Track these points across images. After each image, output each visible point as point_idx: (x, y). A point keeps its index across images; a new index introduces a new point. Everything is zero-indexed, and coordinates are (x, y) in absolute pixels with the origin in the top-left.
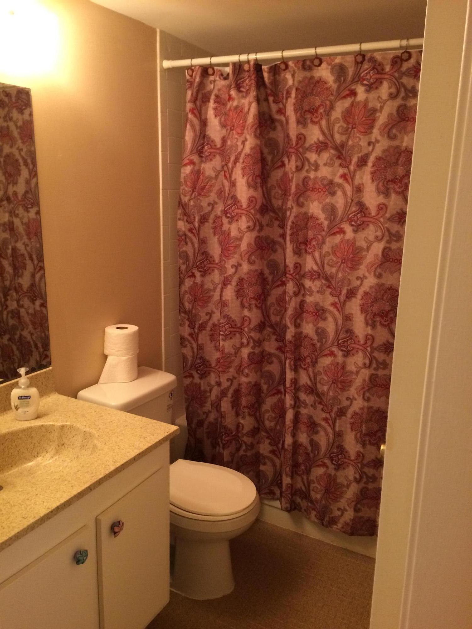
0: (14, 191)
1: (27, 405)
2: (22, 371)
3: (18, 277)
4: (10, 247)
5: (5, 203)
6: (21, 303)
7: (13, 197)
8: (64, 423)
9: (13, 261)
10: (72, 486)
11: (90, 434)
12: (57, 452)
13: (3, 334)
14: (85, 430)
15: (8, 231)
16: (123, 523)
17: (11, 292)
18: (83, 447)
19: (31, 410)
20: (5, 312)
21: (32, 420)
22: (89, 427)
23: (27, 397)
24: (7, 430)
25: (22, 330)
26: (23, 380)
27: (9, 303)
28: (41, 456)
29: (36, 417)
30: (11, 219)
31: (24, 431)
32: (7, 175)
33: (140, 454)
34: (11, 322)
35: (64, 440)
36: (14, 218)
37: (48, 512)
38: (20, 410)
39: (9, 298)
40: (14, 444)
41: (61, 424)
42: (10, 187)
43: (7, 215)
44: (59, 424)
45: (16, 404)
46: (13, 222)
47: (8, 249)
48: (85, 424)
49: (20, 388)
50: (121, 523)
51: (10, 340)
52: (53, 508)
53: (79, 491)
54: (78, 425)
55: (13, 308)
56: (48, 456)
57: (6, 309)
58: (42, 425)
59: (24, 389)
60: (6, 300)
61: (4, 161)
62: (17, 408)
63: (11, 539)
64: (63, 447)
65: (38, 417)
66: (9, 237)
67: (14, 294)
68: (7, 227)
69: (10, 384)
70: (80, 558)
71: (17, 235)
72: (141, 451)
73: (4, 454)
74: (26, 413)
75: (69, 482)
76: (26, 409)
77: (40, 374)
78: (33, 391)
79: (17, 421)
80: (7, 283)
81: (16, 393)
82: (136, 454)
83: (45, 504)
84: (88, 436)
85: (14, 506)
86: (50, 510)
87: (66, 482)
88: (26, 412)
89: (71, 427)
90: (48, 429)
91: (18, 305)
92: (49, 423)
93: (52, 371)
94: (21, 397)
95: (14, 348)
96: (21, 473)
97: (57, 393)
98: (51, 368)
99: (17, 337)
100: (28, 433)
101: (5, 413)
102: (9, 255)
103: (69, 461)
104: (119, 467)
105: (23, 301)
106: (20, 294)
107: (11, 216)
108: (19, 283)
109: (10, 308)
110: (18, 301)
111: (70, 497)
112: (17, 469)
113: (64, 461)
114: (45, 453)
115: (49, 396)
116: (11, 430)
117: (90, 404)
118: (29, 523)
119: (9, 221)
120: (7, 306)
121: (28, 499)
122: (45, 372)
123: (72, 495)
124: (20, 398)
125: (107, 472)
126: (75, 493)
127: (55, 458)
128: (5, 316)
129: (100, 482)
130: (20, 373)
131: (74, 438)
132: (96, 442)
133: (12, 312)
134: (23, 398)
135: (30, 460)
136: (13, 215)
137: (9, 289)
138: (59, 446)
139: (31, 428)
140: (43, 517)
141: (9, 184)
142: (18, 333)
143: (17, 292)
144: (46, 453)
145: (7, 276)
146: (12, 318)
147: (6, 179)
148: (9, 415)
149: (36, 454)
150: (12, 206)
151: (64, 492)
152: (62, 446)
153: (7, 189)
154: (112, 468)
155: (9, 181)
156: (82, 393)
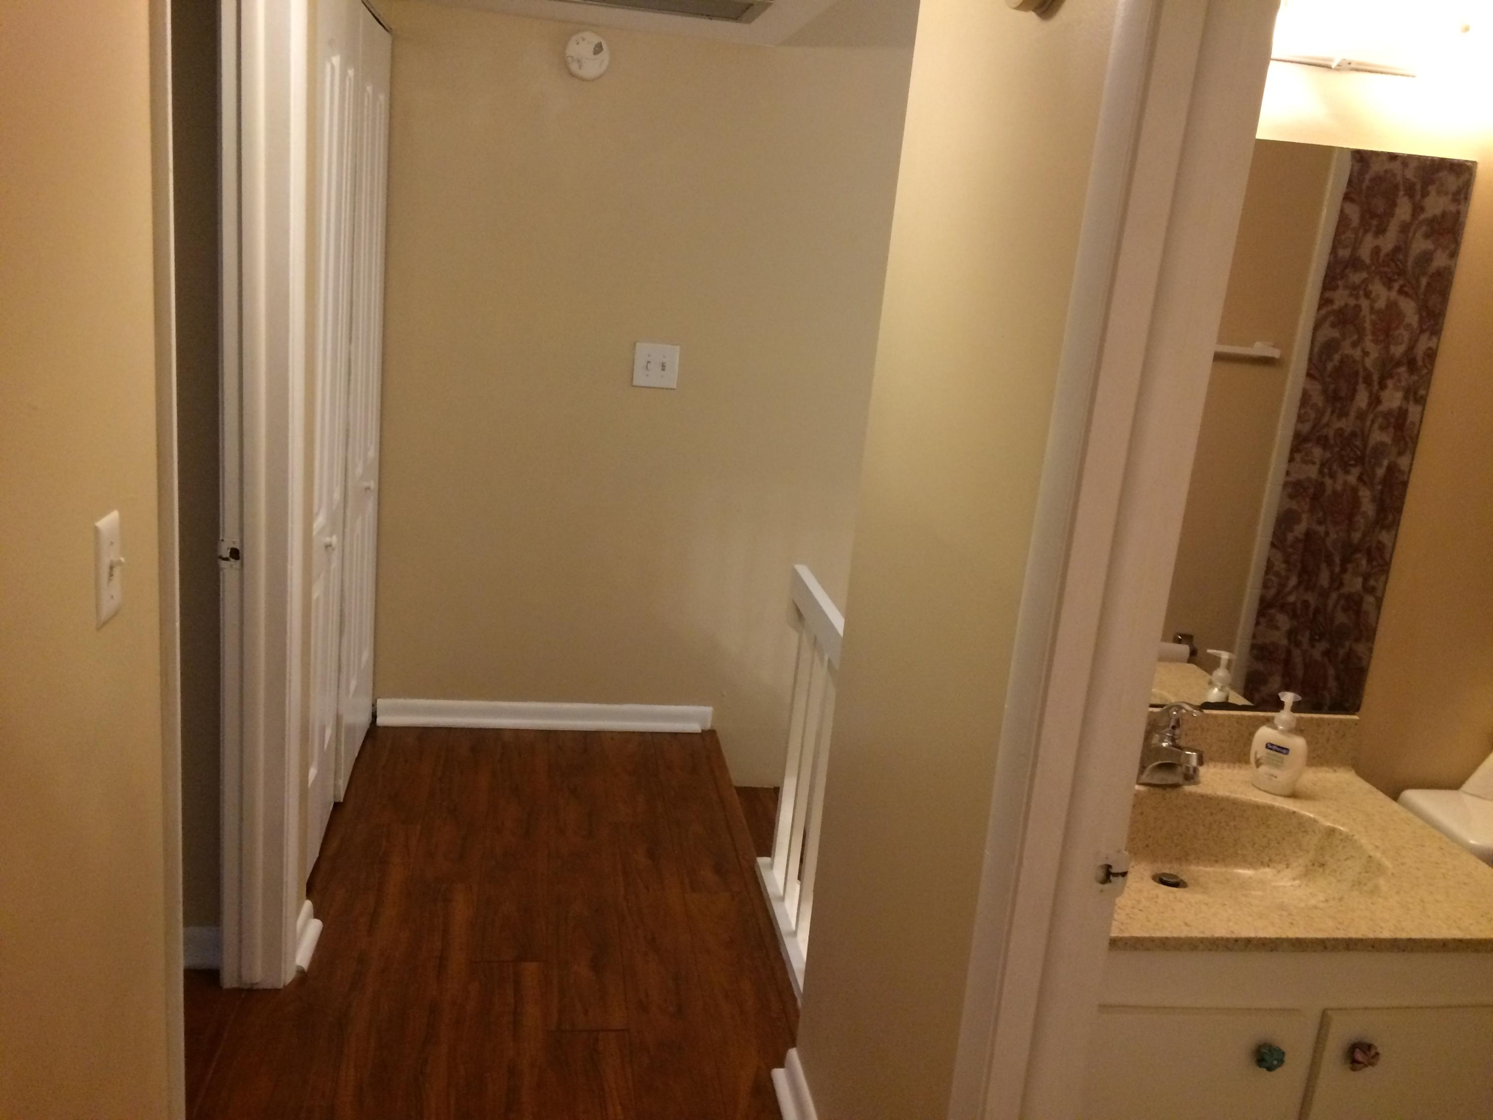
0: (1430, 348)
1: (1278, 765)
2: (1288, 698)
3: (1382, 528)
4: (1385, 463)
5: (1402, 370)
6: (1372, 583)
7: (1424, 360)
8: (1337, 826)
9: (1382, 492)
10: (1292, 924)
11: (1380, 865)
12: (1307, 874)
13: (1317, 637)
14: (1372, 854)
15: (1391, 430)
16: (1377, 1054)
17: (1358, 556)
18: (1357, 884)
19: (1283, 776)
20: (1334, 596)
21: (1281, 796)
22: (1384, 852)
23: (1283, 750)
24: (1227, 794)
25: (1357, 640)
26: (1285, 716)
27: (1347, 577)
28: (1274, 868)
29: (1288, 791)
30: (1404, 406)
31: (1257, 807)
32: (1424, 314)
33: (1461, 941)
34: (1341, 618)
35: (1327, 858)
36: (1411, 403)
37: (1228, 936)
38: (1264, 769)
39: (1350, 567)
40: (1232, 824)
41: (1331, 825)
42: (1424, 337)
43: (1399, 395)
44: (1329, 824)
45: (1258, 756)
46: (1407, 411)
47: (1380, 465)
48: (1377, 844)
49: (1275, 728)
50: (1373, 1052)
51: (1326, 653)
52: (1239, 936)
53: (1300, 935)
54: (1364, 841)
55: (1353, 590)
56: (1288, 872)
57: (1338, 588)
58: (1294, 812)
59: (1282, 732)
60: (1344, 570)
61: (1429, 284)
62: (1258, 764)
63: (1152, 940)
64: (1321, 870)
65: (1294, 795)
66: (1390, 442)
67: (1364, 562)
68: (1392, 420)
69: (1263, 717)
70: (1267, 1057)
71: (1408, 440)
72: (1468, 937)
73: (1208, 833)
74: (1274, 779)
75: (1290, 914)
76: (1275, 772)
77: (1329, 722)
78: (1298, 744)
79: (1252, 787)
80: (1356, 536)
81: (1265, 734)
82: (1453, 937)
83: (1231, 924)
84: (1373, 867)
85: (1181, 901)
86: (1234, 936)
87: (1284, 913)
88: (1272, 775)
89: (1347, 839)
90: (1303, 825)
91: (1364, 586)
92: (1307, 814)
93: (1356, 723)
94: (1272, 745)
95: (1331, 672)
96: (1228, 880)
97: (1353, 772)
98: (1355, 717)
99: (1342, 652)
100: (1264, 813)
101: (1237, 764)
102: (1377, 480)
103: (1323, 899)
104: (1401, 940)
105: (1376, 581)
106: (1375, 563)
107: (1406, 398)
108: (1379, 542)
109: (1345, 590)
110: (1366, 579)
111: (1278, 936)
112: (1224, 870)
113: (1313, 895)
114: (1282, 866)
115: (1335, 771)
116: (1233, 796)
117: (1411, 815)
118: (1190, 935)
119: (1400, 408)
120: (1341, 584)
121: (1207, 904)
122: (1341, 721)
123: (1284, 936)
124: (1270, 746)
125: (1371, 935)
126: (1292, 934)
127: (1297, 882)
128: (1331, 603)
129: (1350, 945)
130: (1282, 699)
131: (1349, 862)
132: (1382, 882)
133: (1349, 597)
134: (1274, 747)
135: (1251, 865)
136: (1411, 398)
137: (1357, 550)
138: (1313, 865)
139: (1271, 808)
140: (1217, 939)
141: (1422, 331)
142: (1347, 644)
143: (1370, 560)
144: (1285, 866)
145: (1360, 522)
146: (1345, 610)
147: (1421, 321)
148: (1243, 772)
149: (1266, 859)
150: (1415, 378)
151: (1273, 924)
152: (1320, 867)
153: (1417, 341)
154: (1386, 934)
155: (1425, 327)
156: (1411, 795)
